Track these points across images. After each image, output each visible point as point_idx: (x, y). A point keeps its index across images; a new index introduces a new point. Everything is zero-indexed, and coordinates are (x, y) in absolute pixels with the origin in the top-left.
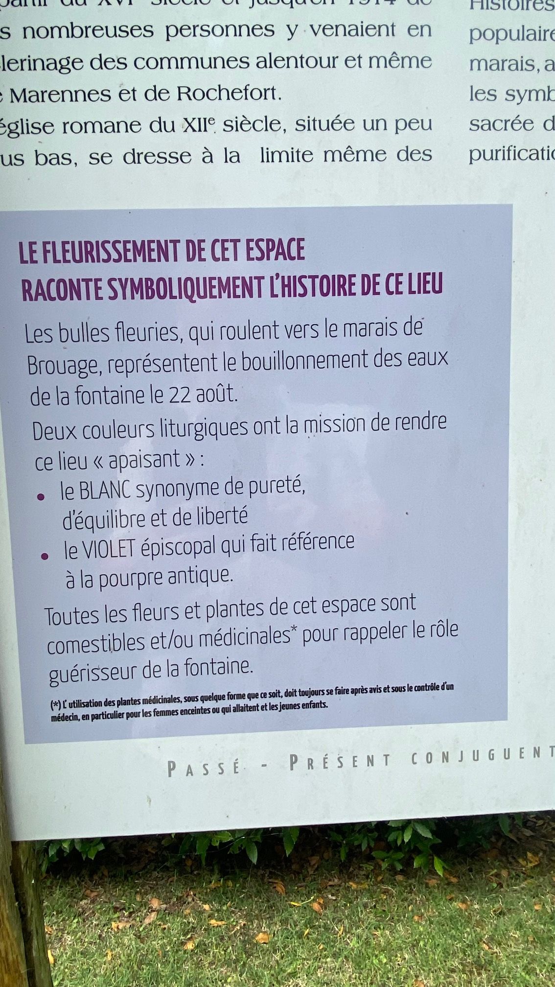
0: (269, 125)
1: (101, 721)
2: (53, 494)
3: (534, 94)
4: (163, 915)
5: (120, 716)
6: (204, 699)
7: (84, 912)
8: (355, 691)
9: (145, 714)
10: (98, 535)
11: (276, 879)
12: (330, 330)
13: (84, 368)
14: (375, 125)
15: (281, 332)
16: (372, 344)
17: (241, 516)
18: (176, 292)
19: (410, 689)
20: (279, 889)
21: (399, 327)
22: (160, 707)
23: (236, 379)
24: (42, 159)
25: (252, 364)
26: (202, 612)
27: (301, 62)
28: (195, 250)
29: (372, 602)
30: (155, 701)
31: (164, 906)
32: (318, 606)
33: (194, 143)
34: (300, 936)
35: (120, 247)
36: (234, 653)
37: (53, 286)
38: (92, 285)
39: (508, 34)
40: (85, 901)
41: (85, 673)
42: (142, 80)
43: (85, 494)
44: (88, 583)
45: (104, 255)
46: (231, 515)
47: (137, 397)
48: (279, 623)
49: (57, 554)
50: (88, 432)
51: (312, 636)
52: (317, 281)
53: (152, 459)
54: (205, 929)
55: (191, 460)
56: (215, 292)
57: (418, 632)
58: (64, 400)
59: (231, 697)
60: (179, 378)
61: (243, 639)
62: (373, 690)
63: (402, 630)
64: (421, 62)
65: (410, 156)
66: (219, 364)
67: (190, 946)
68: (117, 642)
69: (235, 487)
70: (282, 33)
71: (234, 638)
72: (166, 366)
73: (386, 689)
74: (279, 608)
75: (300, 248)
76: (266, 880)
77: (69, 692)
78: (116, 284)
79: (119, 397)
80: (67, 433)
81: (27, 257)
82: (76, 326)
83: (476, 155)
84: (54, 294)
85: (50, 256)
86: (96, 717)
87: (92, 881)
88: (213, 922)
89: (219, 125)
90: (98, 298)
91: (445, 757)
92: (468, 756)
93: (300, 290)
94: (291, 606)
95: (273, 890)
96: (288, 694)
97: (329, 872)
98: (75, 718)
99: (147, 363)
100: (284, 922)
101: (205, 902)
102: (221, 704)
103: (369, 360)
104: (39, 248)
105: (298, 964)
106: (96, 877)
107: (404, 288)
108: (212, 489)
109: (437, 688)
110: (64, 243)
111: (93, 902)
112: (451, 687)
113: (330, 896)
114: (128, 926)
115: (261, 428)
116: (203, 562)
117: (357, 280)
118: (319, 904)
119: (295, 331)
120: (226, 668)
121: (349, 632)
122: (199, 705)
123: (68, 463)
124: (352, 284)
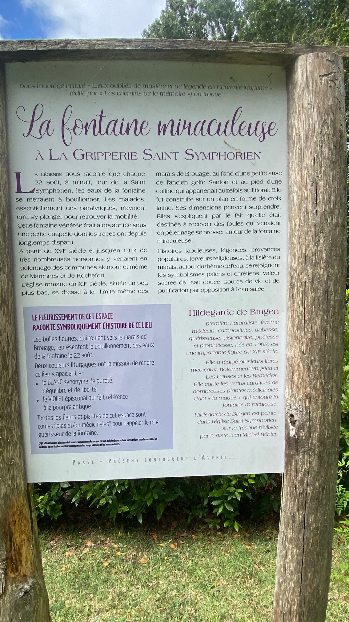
0: (102, 284)
1: (53, 448)
2: (40, 383)
3: (176, 275)
4: (93, 549)
5: (59, 447)
6: (83, 442)
7: (52, 547)
8: (128, 440)
9: (66, 446)
10: (53, 395)
11: (154, 532)
12: (120, 338)
13: (50, 348)
14: (132, 284)
15: (106, 338)
16: (132, 341)
17: (94, 390)
18: (76, 328)
19: (144, 440)
20: (154, 537)
21: (140, 337)
22: (71, 444)
23: (93, 351)
24: (39, 293)
25: (97, 347)
26: (83, 417)
27: (111, 267)
28: (81, 317)
29: (133, 414)
30: (69, 442)
31: (94, 545)
32: (117, 416)
33: (82, 289)
34: (163, 560)
35: (60, 316)
36: (93, 429)
37: (42, 327)
38: (52, 326)
39: (169, 259)
40: (53, 542)
41: (49, 434)
42: (67, 272)
43: (49, 383)
44: (50, 408)
45: (56, 318)
46: (91, 389)
47: (65, 356)
48: (106, 420)
49: (41, 400)
50: (51, 366)
51: (115, 424)
52: (116, 324)
53: (69, 373)
54: (114, 556)
55: (80, 374)
56: (87, 327)
57: (147, 423)
58: (44, 357)
59: (91, 442)
60: (77, 351)
61: (95, 425)
62: (133, 440)
63: (142, 422)
64: (144, 267)
65: (142, 291)
66: (88, 347)
67: (106, 564)
68: (58, 426)
69: (93, 381)
70: (106, 260)
71: (92, 425)
72: (73, 347)
73: (137, 440)
74: (106, 416)
75: (111, 316)
76: (148, 533)
77: (44, 439)
78: (59, 326)
79: (59, 356)
80: (44, 366)
81: (34, 319)
82: (48, 337)
83: (160, 291)
84: (42, 329)
85: (41, 318)
86: (52, 447)
87: (56, 532)
88: (119, 553)
89: (88, 284)
90: (54, 329)
91: (155, 460)
92: (162, 460)
93: (111, 327)
94: (109, 415)
95: (151, 538)
96: (108, 441)
97: (182, 529)
98: (46, 447)
99: (67, 347)
100: (155, 553)
101: (115, 543)
102: (88, 444)
103: (131, 346)
104: (38, 316)
105: (160, 573)
106: (58, 530)
107: (141, 326)
108: (86, 382)
109: (152, 439)
110: (45, 315)
111: (56, 542)
112: (156, 439)
113: (181, 542)
114: (74, 554)
115: (101, 364)
116: (83, 403)
117: (128, 324)
118: (175, 545)
119: (110, 338)
120: (90, 433)
121: (126, 423)
122: (82, 444)
123: (45, 375)
124: (126, 325)
